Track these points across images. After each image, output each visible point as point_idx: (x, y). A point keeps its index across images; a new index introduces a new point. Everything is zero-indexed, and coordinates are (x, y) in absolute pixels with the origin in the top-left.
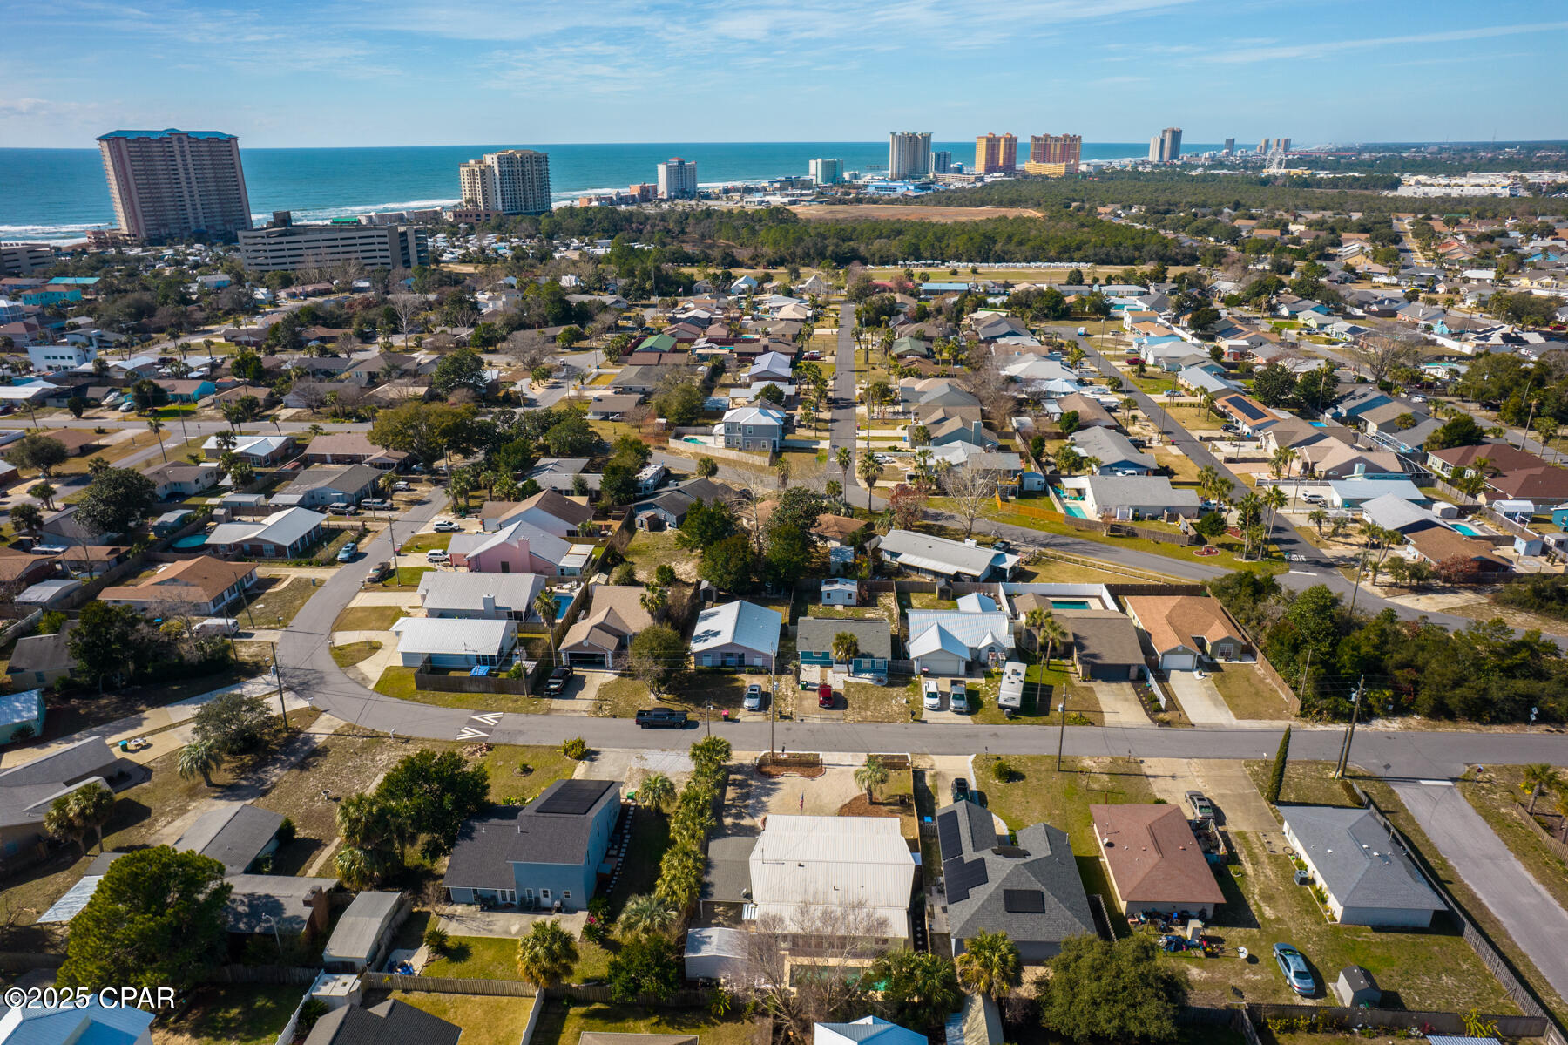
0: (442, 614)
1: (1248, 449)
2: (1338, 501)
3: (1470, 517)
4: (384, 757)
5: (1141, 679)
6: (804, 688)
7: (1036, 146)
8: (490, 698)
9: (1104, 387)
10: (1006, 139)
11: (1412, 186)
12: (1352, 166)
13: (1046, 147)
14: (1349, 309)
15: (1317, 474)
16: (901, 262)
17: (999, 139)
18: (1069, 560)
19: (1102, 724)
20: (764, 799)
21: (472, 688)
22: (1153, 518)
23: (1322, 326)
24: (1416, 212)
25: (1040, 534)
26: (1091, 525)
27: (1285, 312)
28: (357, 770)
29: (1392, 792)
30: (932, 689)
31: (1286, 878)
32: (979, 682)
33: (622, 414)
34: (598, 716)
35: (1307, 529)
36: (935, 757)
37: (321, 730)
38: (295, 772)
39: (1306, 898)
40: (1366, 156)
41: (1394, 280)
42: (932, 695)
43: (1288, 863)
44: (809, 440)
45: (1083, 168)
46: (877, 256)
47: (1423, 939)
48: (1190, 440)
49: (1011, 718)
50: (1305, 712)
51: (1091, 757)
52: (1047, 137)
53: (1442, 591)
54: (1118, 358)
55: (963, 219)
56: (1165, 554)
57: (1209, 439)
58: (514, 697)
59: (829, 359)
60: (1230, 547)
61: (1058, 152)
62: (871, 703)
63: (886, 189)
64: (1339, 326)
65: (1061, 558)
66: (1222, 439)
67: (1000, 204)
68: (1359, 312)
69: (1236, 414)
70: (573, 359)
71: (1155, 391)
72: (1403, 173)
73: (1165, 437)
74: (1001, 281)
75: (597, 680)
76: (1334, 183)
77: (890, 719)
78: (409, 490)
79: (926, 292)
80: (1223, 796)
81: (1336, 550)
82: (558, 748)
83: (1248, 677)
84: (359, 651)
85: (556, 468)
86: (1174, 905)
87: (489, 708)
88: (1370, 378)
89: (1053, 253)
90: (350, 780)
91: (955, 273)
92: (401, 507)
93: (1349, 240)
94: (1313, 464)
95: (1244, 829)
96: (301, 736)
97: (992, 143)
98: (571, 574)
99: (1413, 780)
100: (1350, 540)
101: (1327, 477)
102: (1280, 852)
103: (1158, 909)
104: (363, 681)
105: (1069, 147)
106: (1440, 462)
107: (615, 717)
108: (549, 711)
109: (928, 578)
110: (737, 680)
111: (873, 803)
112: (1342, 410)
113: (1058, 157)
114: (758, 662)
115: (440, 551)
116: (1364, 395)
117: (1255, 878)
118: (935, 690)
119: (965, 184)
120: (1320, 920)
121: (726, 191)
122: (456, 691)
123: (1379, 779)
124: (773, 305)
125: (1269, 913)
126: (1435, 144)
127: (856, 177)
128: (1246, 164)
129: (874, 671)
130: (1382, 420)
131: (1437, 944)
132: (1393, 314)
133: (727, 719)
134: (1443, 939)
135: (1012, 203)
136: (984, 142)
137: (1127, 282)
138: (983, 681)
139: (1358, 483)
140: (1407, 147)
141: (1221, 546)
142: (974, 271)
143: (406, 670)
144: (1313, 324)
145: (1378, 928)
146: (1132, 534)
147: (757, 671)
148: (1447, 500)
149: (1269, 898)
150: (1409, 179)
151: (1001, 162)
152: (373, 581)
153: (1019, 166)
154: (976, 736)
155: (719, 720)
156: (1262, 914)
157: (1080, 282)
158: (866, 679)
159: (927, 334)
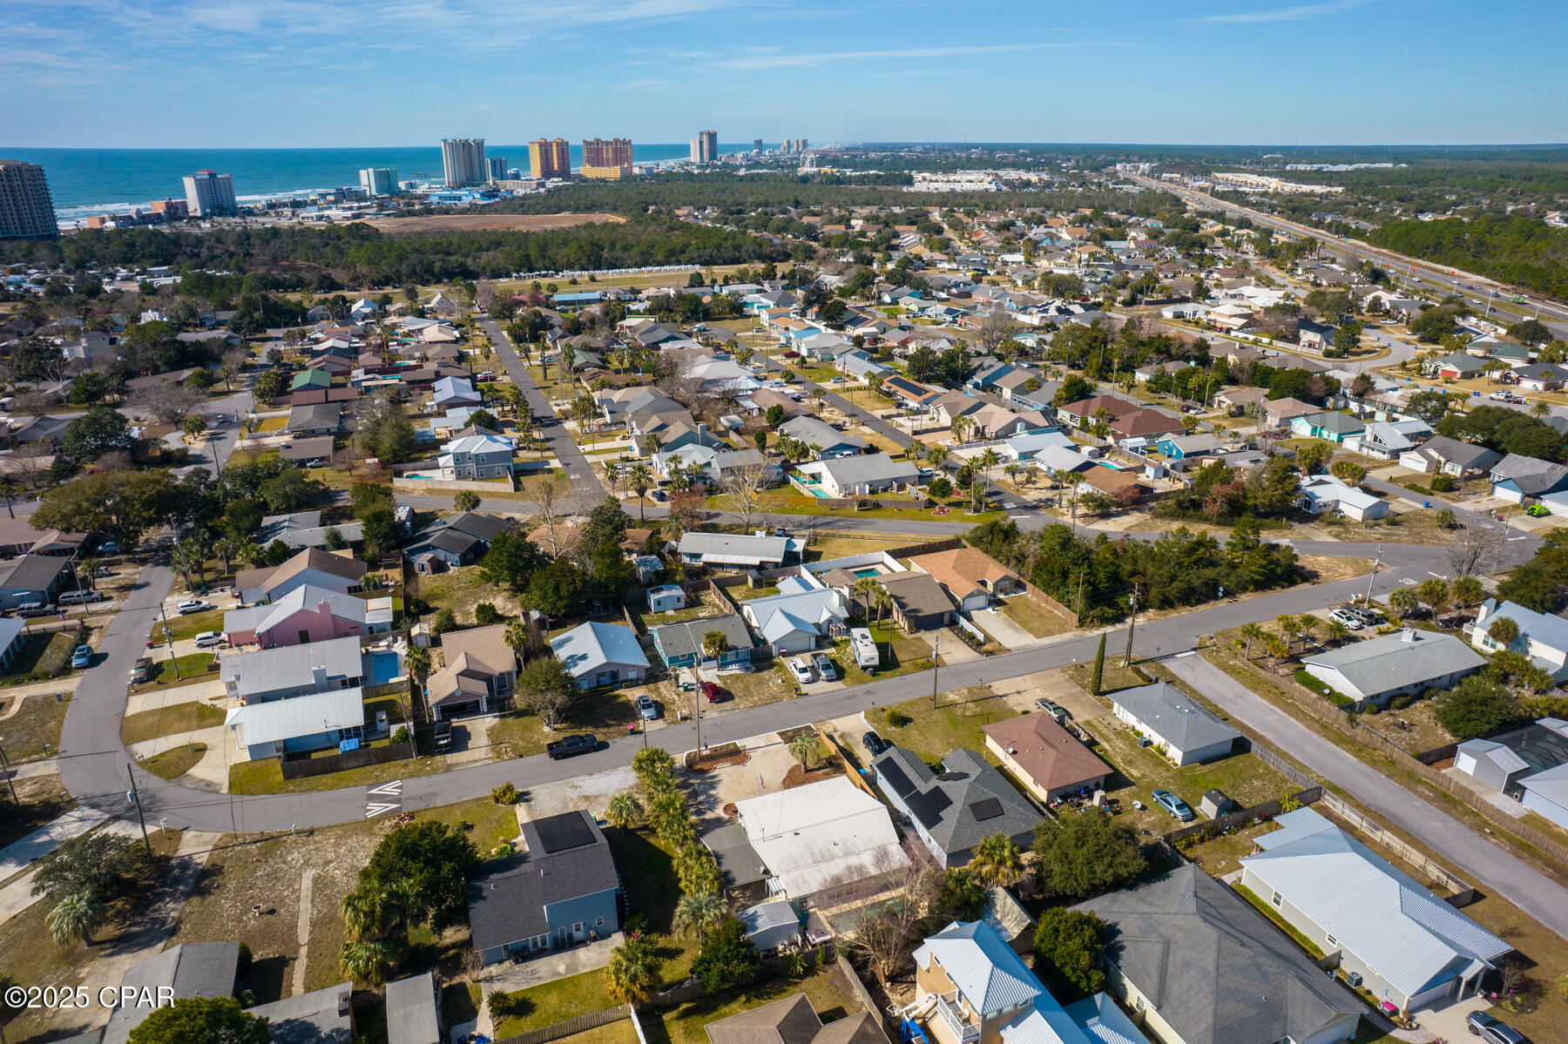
0: (265, 698)
1: (924, 422)
2: (1015, 456)
3: (1107, 455)
4: (295, 855)
5: (953, 623)
6: (686, 689)
7: (589, 151)
8: (376, 770)
9: (778, 380)
10: (558, 144)
11: (925, 183)
12: (869, 164)
13: (598, 152)
14: (934, 293)
15: (988, 436)
16: (515, 275)
17: (551, 144)
18: (841, 536)
19: (944, 665)
20: (713, 792)
21: (350, 765)
22: (885, 490)
23: (922, 309)
24: (941, 205)
25: (804, 518)
26: (840, 504)
27: (887, 299)
28: (273, 877)
29: (1163, 667)
30: (801, 665)
31: (1132, 745)
32: (831, 651)
33: (322, 459)
34: (503, 760)
35: (1004, 482)
36: (833, 721)
37: (196, 847)
38: (195, 900)
39: (1152, 755)
40: (872, 155)
41: (955, 266)
42: (803, 670)
43: (1128, 734)
44: (536, 462)
45: (636, 171)
46: (488, 270)
47: (1231, 761)
48: (874, 419)
49: (873, 675)
50: (1082, 623)
51: (952, 692)
52: (598, 141)
53: (1118, 514)
54: (775, 353)
55: (549, 227)
56: (910, 519)
57: (889, 417)
58: (403, 762)
59: (507, 379)
60: (958, 504)
61: (611, 156)
62: (752, 689)
63: (450, 198)
64: (936, 309)
65: (834, 536)
66: (899, 415)
67: (577, 210)
68: (944, 295)
69: (901, 392)
70: (217, 406)
71: (822, 379)
72: (911, 170)
73: (854, 420)
74: (627, 287)
75: (481, 726)
76: (862, 180)
77: (775, 699)
78: (111, 575)
79: (560, 303)
80: (1060, 698)
81: (1032, 495)
82: (487, 798)
83: (1027, 604)
84: (181, 758)
85: (291, 524)
86: (1078, 784)
87: (380, 781)
88: (984, 351)
89: (660, 257)
90: (272, 889)
91: (574, 282)
92: (114, 595)
93: (904, 232)
94: (984, 428)
95: (1087, 718)
96: (174, 862)
97: (545, 148)
98: (381, 631)
99: (1172, 656)
100: (1038, 485)
101: (997, 437)
102: (1119, 729)
103: (1070, 790)
104: (210, 787)
105: (621, 151)
106: (1067, 415)
107: (521, 756)
108: (449, 768)
109: (733, 572)
110: (618, 696)
111: (807, 771)
112: (978, 379)
113: (611, 161)
114: (632, 675)
115: (210, 634)
116: (991, 366)
117: (1116, 751)
118: (803, 666)
119: (528, 191)
120: (1168, 769)
121: (271, 206)
122: (332, 771)
123: (1152, 660)
124: (412, 328)
125: (1135, 773)
126: (920, 144)
127: (412, 186)
128: (777, 163)
129: (738, 662)
130: (1014, 386)
131: (1239, 761)
132: (968, 295)
133: (633, 732)
134: (1241, 757)
135: (590, 208)
136: (537, 147)
137: (742, 282)
138: (833, 650)
139: (1024, 440)
140: (901, 147)
141: (949, 505)
142: (593, 279)
143: (258, 764)
144: (914, 308)
145: (1204, 762)
146: (877, 506)
147: (633, 684)
148: (1089, 444)
149: (1130, 763)
150: (918, 176)
151: (556, 167)
152: (140, 681)
153: (574, 170)
154: (855, 696)
155: (625, 735)
156: (1131, 775)
157: (702, 284)
158: (734, 670)
159: (592, 345)
